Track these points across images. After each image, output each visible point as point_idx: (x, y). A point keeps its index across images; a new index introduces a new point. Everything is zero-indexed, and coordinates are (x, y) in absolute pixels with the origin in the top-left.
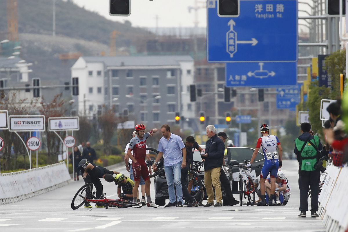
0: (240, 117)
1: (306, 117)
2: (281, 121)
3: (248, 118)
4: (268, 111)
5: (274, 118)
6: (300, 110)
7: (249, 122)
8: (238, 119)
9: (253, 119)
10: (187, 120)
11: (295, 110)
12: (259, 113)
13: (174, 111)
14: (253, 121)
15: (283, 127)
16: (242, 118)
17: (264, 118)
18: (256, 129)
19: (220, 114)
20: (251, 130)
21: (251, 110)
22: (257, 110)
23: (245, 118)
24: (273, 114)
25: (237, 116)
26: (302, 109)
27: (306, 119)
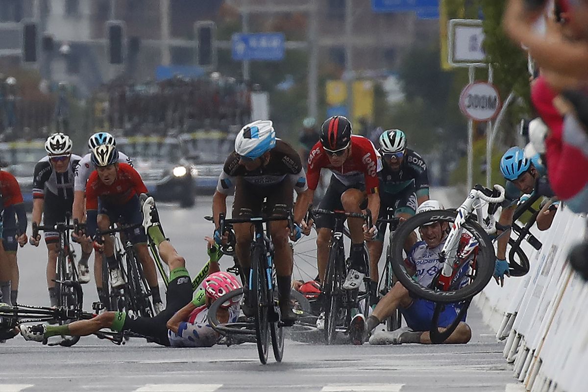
0: (245, 40)
1: (474, 39)
2: (389, 54)
3: (275, 43)
4: (341, 17)
5: (367, 41)
6: (452, 15)
7: (278, 55)
8: (240, 48)
9: (292, 45)
10: (65, 49)
11: (436, 15)
12: (313, 27)
13: (18, 19)
14: (288, 53)
15: (393, 73)
16: (253, 43)
17: (328, 41)
18: (301, 80)
19: (175, 32)
20: (285, 86)
21: (287, 16)
22: (305, 15)
23: (264, 43)
24: (358, 28)
25: (236, 37)
26: (462, 11)
27: (473, 48)
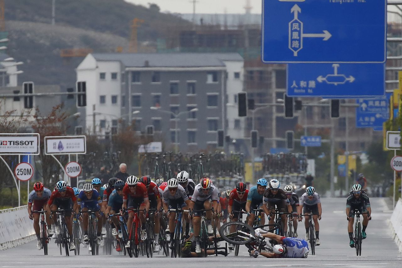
0: (306, 138)
1: (396, 139)
2: (363, 145)
3: (318, 140)
4: (344, 130)
5: (354, 139)
6: (388, 129)
7: (319, 145)
8: (304, 141)
9: (324, 141)
10: (234, 141)
11: (382, 129)
12: (333, 133)
13: (216, 129)
14: (323, 144)
15: (365, 152)
16: (309, 140)
17: (339, 139)
18: (328, 154)
19: (278, 135)
20: (322, 156)
21: (322, 129)
22: (330, 128)
23: (313, 140)
24: (351, 134)
25: (302, 137)
26: (391, 128)
27: (396, 142)
